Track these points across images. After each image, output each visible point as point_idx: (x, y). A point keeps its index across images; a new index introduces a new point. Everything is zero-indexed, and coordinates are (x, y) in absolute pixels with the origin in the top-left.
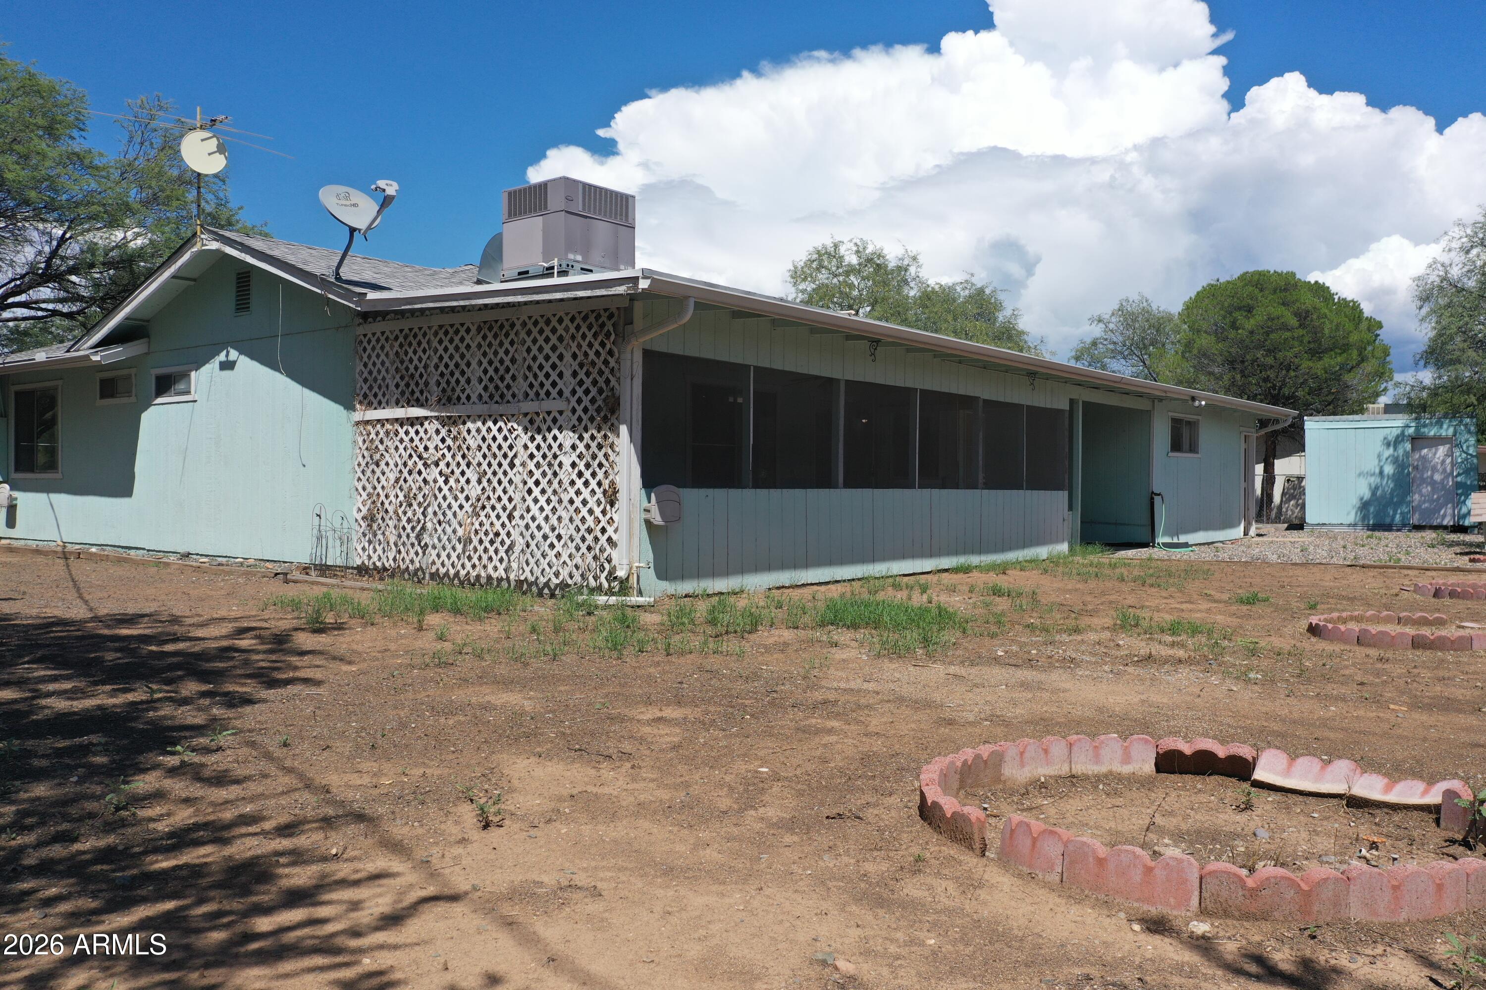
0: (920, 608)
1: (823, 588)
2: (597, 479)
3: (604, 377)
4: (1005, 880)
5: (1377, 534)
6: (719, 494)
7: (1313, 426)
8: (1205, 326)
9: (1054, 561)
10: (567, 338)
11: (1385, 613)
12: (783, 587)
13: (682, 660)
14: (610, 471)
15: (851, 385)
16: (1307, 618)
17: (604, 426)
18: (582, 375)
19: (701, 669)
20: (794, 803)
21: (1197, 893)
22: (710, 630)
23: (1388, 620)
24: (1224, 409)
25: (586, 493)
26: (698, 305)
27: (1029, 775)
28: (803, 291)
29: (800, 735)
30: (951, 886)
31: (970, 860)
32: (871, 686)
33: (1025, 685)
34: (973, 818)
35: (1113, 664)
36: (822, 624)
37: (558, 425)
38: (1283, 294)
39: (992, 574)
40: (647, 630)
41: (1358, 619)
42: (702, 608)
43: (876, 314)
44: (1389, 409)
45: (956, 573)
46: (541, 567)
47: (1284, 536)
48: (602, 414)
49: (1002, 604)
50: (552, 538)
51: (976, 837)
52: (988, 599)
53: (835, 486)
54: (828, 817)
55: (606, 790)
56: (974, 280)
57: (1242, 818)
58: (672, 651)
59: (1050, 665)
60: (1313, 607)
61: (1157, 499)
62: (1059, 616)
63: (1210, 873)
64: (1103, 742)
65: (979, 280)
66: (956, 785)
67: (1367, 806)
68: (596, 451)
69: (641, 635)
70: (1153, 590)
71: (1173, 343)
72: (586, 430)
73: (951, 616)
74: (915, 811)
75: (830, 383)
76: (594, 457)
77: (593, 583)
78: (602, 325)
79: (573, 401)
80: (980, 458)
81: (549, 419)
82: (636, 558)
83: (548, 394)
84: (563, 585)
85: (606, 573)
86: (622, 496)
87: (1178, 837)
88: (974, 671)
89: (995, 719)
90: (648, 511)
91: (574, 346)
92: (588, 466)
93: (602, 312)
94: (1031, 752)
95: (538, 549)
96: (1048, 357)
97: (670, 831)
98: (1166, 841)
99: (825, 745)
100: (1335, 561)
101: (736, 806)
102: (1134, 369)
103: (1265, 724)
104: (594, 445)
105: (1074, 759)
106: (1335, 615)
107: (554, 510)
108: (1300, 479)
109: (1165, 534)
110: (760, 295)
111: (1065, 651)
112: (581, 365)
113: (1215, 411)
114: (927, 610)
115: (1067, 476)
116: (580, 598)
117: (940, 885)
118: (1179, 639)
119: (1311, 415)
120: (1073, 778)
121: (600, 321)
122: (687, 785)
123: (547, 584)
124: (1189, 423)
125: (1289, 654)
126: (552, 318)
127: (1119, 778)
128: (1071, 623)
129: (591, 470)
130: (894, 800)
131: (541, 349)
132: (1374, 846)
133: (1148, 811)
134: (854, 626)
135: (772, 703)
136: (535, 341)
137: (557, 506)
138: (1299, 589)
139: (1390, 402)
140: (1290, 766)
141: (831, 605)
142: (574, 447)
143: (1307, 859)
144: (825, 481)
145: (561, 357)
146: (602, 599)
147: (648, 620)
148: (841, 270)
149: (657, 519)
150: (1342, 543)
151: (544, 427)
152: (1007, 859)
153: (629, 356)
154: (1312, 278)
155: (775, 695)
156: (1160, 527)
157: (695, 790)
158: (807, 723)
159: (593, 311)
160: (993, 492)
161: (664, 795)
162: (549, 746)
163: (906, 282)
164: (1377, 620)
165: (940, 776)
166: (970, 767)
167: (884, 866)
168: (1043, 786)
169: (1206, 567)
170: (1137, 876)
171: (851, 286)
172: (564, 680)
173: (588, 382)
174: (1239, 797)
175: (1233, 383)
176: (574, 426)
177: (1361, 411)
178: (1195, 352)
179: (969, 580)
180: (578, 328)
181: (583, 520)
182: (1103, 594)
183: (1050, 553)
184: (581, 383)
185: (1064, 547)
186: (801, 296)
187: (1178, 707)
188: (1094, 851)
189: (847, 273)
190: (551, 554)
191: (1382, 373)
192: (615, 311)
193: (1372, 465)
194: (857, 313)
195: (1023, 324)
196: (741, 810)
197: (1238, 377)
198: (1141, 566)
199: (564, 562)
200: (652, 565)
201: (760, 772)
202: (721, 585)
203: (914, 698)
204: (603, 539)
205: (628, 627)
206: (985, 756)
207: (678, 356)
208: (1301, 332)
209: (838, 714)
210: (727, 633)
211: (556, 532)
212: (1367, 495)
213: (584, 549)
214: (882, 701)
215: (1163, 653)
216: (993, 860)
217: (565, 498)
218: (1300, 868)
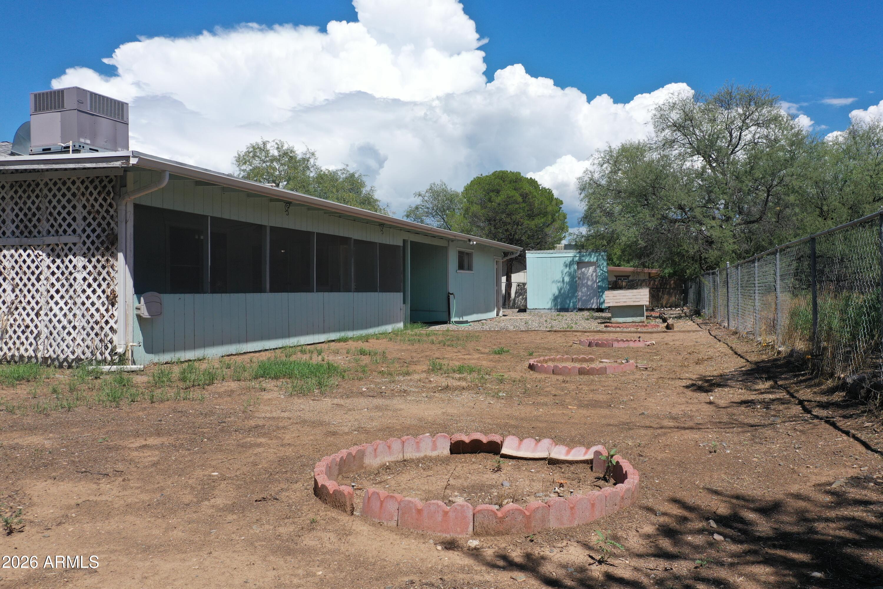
0: (317, 365)
1: (257, 355)
2: (102, 288)
3: (106, 221)
4: (365, 528)
5: (562, 313)
6: (189, 297)
7: (531, 256)
8: (475, 200)
9: (395, 333)
10: (79, 194)
11: (566, 356)
12: (232, 355)
13: (162, 405)
14: (111, 283)
15: (273, 229)
16: (528, 360)
17: (106, 254)
18: (90, 219)
19: (175, 411)
20: (235, 494)
21: (472, 524)
22: (181, 385)
23: (567, 360)
24: (485, 246)
25: (94, 298)
26: (172, 177)
27: (379, 462)
28: (244, 171)
29: (240, 449)
30: (332, 536)
31: (344, 518)
32: (286, 415)
33: (378, 408)
34: (346, 493)
35: (428, 392)
36: (256, 378)
37: (73, 252)
38: (514, 184)
39: (360, 342)
40: (138, 387)
41: (553, 360)
42: (176, 370)
43: (290, 186)
44: (567, 247)
45: (339, 342)
46: (61, 348)
47: (517, 316)
48: (105, 246)
49: (366, 360)
50: (69, 328)
51: (348, 504)
52: (358, 357)
53: (265, 292)
54: (256, 501)
55: (104, 498)
56: (348, 169)
57: (495, 476)
58: (155, 400)
59: (393, 396)
60: (531, 354)
61: (451, 297)
62: (398, 366)
63: (478, 511)
64: (421, 439)
65: (351, 170)
66: (336, 473)
67: (558, 463)
68: (101, 270)
69: (133, 391)
70: (450, 348)
71: (459, 209)
72: (93, 256)
73: (336, 369)
74: (311, 491)
75: (260, 228)
76: (100, 274)
77: (99, 357)
78: (105, 187)
79: (84, 237)
80: (353, 274)
81: (66, 249)
82: (131, 339)
83: (65, 231)
84: (78, 360)
85: (109, 350)
86: (120, 300)
87: (462, 490)
88: (348, 401)
89: (360, 429)
90: (139, 309)
91: (84, 200)
92: (95, 280)
93: (104, 178)
94: (380, 448)
95: (59, 336)
96: (391, 215)
97: (149, 522)
98: (456, 493)
99: (256, 454)
100: (541, 328)
101: (195, 500)
102: (438, 223)
103: (508, 421)
104: (99, 266)
105: (406, 450)
106: (542, 358)
107: (70, 309)
108: (524, 284)
109: (457, 315)
110: (214, 172)
111: (401, 386)
112: (89, 213)
113: (481, 247)
114: (321, 366)
115: (402, 284)
116: (90, 368)
117: (325, 536)
118: (463, 375)
119: (529, 250)
120: (405, 462)
121: (103, 184)
122: (162, 489)
123: (66, 359)
124: (468, 254)
125: (519, 381)
126: (67, 181)
127: (430, 459)
128: (404, 369)
129: (97, 283)
130: (299, 485)
131: (59, 201)
132: (561, 485)
133: (446, 477)
134: (276, 378)
135: (222, 430)
136: (54, 196)
137: (73, 306)
138: (524, 345)
139: (567, 243)
140: (520, 444)
141: (262, 365)
142: (84, 267)
143: (529, 495)
144: (258, 289)
145: (74, 207)
146: (106, 368)
147: (138, 380)
148: (268, 159)
149: (145, 314)
150: (545, 319)
151: (62, 254)
152: (366, 515)
153: (124, 208)
154: (529, 176)
155: (224, 425)
156: (453, 312)
157: (167, 492)
158: (245, 441)
159: (97, 177)
160: (360, 294)
161: (145, 497)
162: (62, 471)
163: (308, 168)
164: (562, 360)
165: (326, 468)
166: (345, 461)
167: (291, 528)
168: (388, 468)
169: (477, 334)
170: (439, 517)
171: (274, 169)
172: (76, 424)
173: (94, 224)
174: (494, 464)
175: (490, 232)
176: (85, 253)
177: (553, 248)
178: (470, 214)
179: (347, 346)
180: (87, 188)
181: (92, 316)
182: (422, 351)
183: (393, 329)
184: (89, 225)
185: (401, 325)
186: (242, 174)
187: (462, 415)
188: (415, 506)
189: (272, 161)
190: (69, 339)
191: (563, 228)
192: (113, 177)
193: (559, 277)
194: (278, 185)
195: (377, 195)
196: (199, 502)
197: (493, 229)
198: (443, 334)
199: (79, 344)
200: (142, 344)
201: (212, 476)
202: (190, 355)
203: (312, 420)
204: (107, 328)
205: (124, 385)
206: (354, 454)
207: (158, 208)
208: (524, 205)
209: (265, 434)
210: (193, 386)
211: (72, 324)
212: (557, 293)
213: (93, 335)
214: (292, 423)
215: (454, 384)
216: (358, 516)
217: (79, 301)
218: (525, 502)
